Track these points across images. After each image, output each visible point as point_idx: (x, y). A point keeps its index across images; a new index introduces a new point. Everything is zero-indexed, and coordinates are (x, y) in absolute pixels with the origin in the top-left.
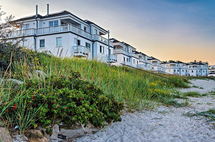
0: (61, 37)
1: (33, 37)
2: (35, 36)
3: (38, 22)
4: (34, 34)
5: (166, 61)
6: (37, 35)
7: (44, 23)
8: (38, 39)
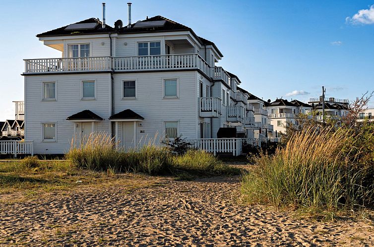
0: (176, 80)
1: (110, 75)
2: (113, 73)
3: (114, 41)
4: (111, 68)
5: (269, 101)
6: (115, 71)
7: (126, 44)
8: (120, 79)
